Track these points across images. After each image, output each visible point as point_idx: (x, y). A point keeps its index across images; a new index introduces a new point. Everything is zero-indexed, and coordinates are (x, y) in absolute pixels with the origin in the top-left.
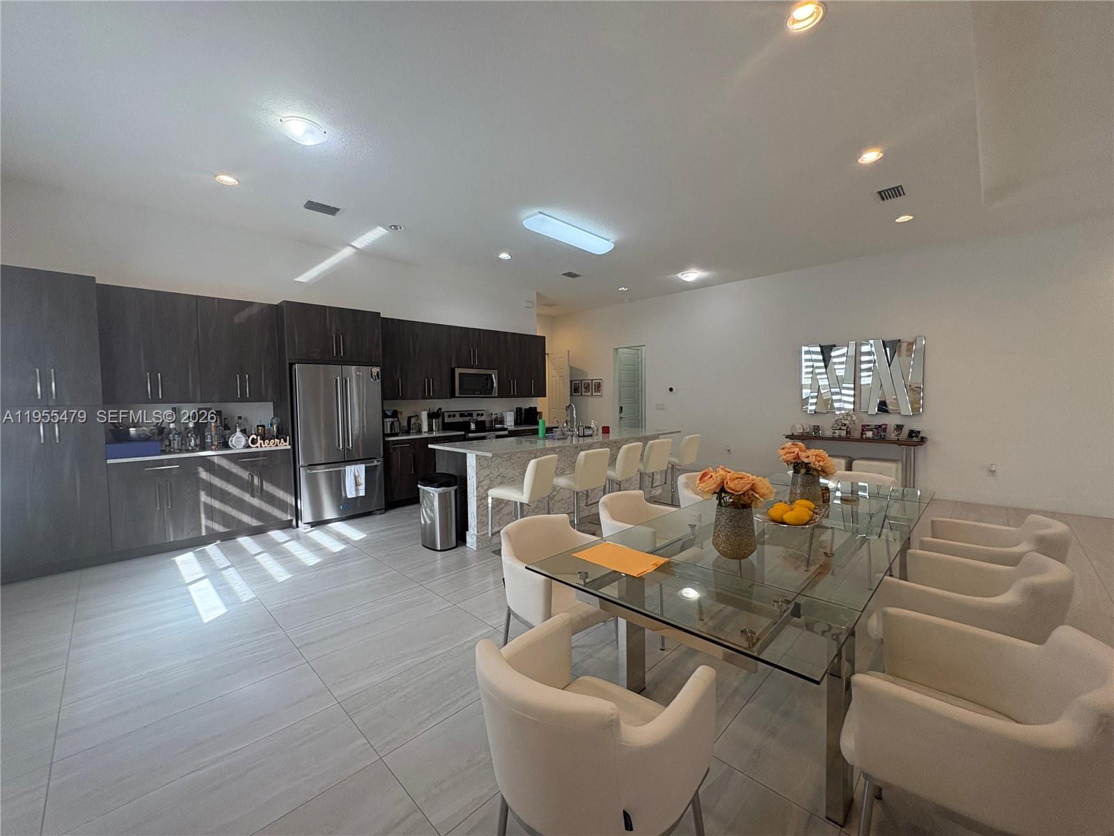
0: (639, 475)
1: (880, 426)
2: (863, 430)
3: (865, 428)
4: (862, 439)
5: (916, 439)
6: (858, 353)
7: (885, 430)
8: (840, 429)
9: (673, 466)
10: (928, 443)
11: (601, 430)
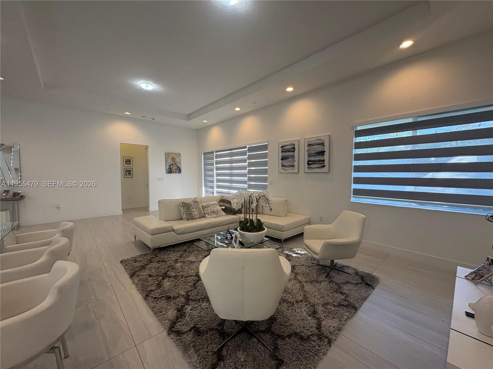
5: (17, 197)
10: (25, 198)
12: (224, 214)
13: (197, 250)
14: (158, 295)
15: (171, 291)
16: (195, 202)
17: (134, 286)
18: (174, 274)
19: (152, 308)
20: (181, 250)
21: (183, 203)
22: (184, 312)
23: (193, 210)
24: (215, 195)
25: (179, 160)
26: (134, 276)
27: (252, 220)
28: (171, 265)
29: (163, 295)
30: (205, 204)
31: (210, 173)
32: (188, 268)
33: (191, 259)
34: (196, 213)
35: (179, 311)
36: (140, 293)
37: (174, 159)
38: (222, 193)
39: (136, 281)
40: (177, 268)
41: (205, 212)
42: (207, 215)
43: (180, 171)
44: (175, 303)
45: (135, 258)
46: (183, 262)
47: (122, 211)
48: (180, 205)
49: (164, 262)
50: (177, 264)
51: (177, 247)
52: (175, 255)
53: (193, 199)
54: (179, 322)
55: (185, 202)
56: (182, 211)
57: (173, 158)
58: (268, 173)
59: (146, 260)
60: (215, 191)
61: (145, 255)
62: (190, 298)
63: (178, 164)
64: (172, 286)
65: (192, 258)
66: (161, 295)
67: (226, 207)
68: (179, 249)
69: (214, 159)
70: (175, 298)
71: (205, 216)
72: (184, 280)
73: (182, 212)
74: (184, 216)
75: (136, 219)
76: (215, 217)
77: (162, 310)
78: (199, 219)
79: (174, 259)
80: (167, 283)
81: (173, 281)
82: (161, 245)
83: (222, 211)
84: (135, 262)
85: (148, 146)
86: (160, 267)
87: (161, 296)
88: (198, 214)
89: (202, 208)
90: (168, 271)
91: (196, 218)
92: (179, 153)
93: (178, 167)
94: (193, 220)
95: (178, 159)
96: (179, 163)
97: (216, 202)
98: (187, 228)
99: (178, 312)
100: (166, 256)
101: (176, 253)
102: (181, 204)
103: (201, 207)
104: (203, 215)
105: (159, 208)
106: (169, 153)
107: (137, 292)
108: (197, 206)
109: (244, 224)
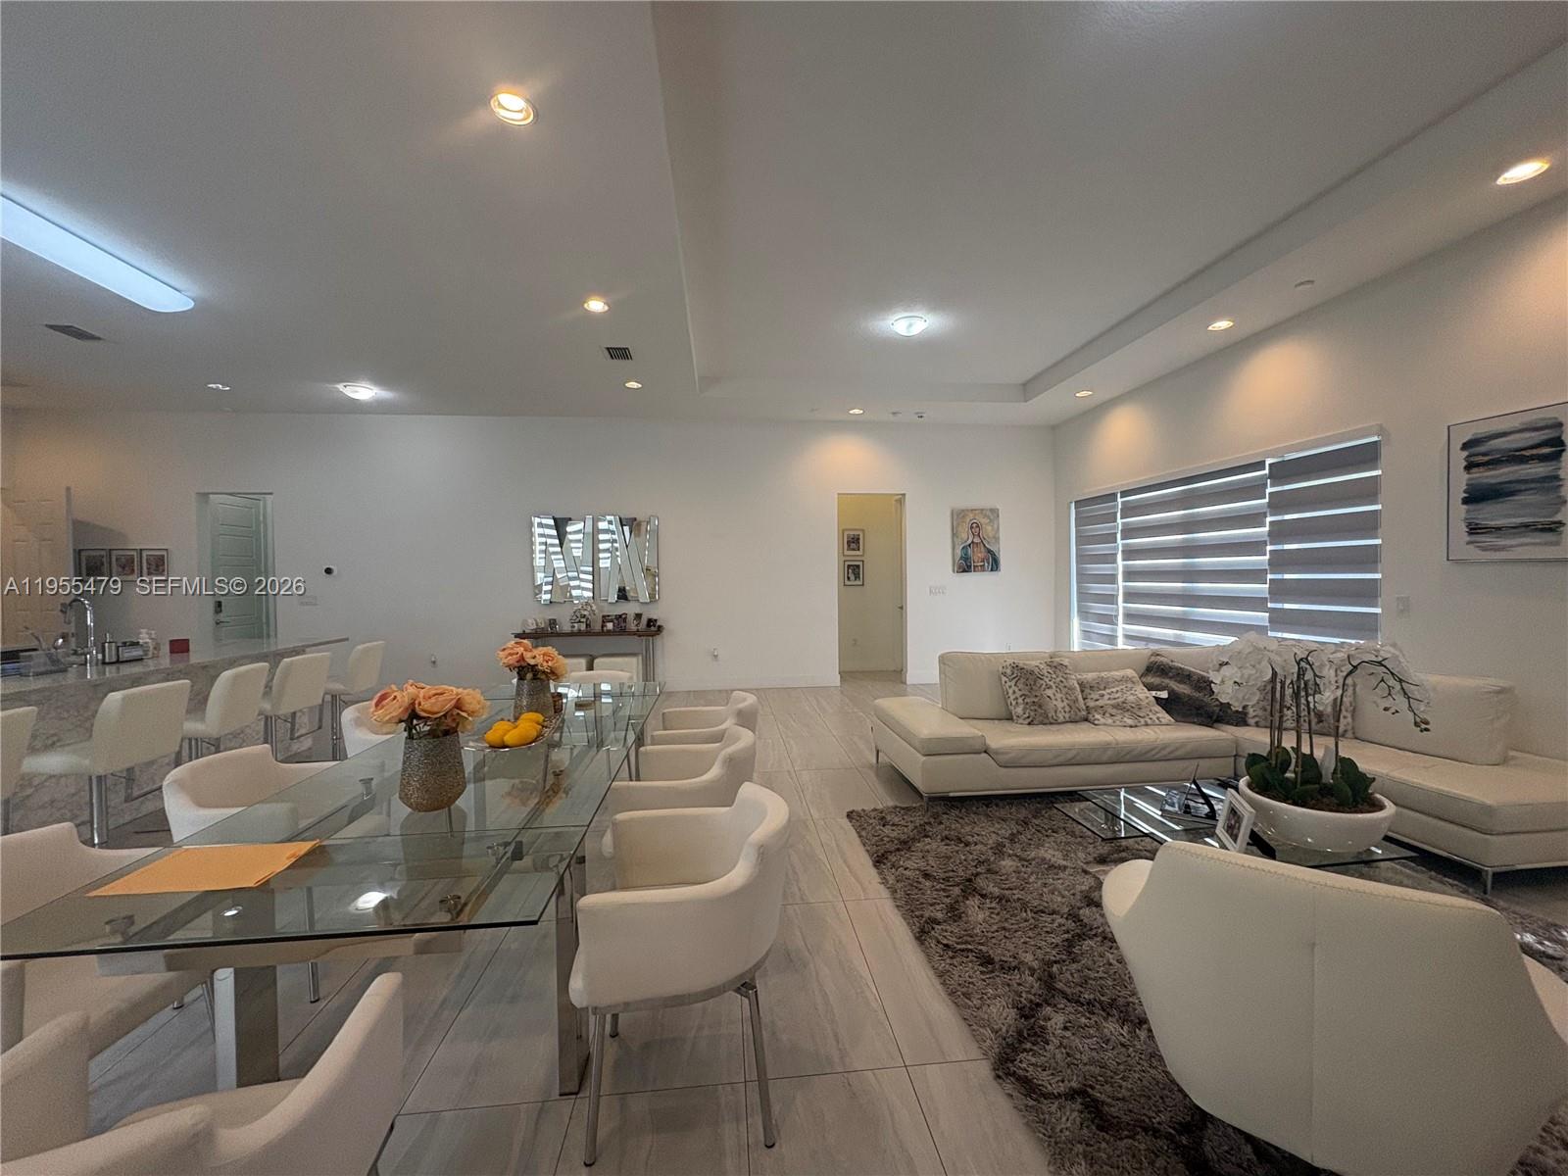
0: (263, 723)
1: (620, 616)
2: (603, 622)
3: (605, 619)
4: (603, 633)
5: (653, 628)
6: (596, 531)
7: (625, 620)
8: (580, 622)
9: (334, 697)
10: (664, 633)
11: (166, 649)
12: (1166, 717)
13: (1064, 828)
14: (954, 939)
15: (994, 941)
16: (1056, 666)
17: (885, 893)
18: (996, 891)
19: (941, 975)
20: (1012, 820)
21: (1015, 667)
22: (1042, 1027)
23: (1049, 692)
24: (1121, 644)
25: (993, 530)
26: (885, 864)
27: (1309, 762)
28: (983, 857)
29: (970, 947)
30: (1090, 676)
31: (1103, 568)
32: (1039, 883)
33: (1048, 856)
34: (1060, 705)
35: (1027, 1017)
36: (905, 919)
37: (978, 526)
38: (1148, 640)
39: (891, 880)
40: (1004, 871)
41: (1091, 704)
42: (1097, 716)
43: (995, 564)
44: (1009, 985)
45: (881, 813)
46: (1021, 859)
47: (839, 676)
48: (1004, 674)
49: (962, 845)
50: (1003, 860)
51: (997, 805)
52: (993, 829)
53: (1047, 655)
54: (1025, 1050)
55: (1021, 665)
56: (1011, 691)
57: (974, 525)
58: (1380, 566)
59: (911, 826)
60: (1120, 634)
61: (907, 809)
62: (1058, 987)
63: (988, 543)
64: (995, 927)
65: (1051, 851)
66: (962, 943)
67: (1172, 693)
68: (1002, 813)
69: (1115, 521)
70: (1006, 968)
71: (1090, 716)
72: (1032, 921)
73: (1012, 697)
74: (1019, 710)
75: (880, 702)
76: (1131, 727)
77: (970, 991)
78: (1070, 725)
79: (991, 842)
80: (977, 913)
81: (996, 911)
82: (952, 789)
83: (1158, 708)
84: (884, 826)
85: (904, 495)
86: (951, 857)
87: (964, 946)
88: (1067, 709)
89: (1078, 689)
90: (978, 874)
91: (1059, 721)
92: (993, 507)
93: (989, 551)
94: (1049, 727)
95: (989, 528)
96: (994, 537)
97: (1130, 672)
98: (1032, 750)
99: (1021, 1018)
100: (968, 829)
101: (997, 825)
102: (1009, 671)
103: (1077, 686)
104: (1084, 713)
105: (943, 676)
106: (963, 511)
107: (896, 911)
108: (1062, 682)
109: (1269, 767)
